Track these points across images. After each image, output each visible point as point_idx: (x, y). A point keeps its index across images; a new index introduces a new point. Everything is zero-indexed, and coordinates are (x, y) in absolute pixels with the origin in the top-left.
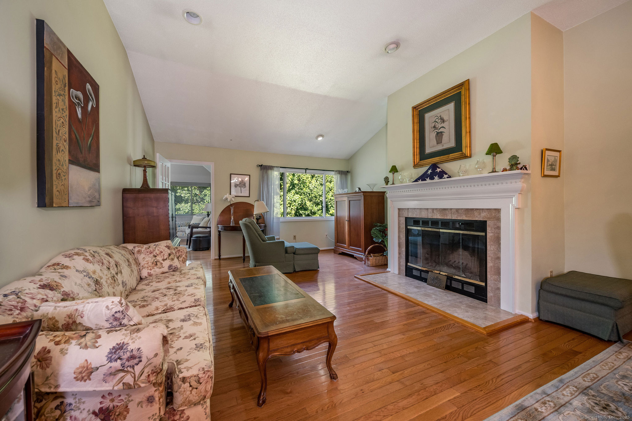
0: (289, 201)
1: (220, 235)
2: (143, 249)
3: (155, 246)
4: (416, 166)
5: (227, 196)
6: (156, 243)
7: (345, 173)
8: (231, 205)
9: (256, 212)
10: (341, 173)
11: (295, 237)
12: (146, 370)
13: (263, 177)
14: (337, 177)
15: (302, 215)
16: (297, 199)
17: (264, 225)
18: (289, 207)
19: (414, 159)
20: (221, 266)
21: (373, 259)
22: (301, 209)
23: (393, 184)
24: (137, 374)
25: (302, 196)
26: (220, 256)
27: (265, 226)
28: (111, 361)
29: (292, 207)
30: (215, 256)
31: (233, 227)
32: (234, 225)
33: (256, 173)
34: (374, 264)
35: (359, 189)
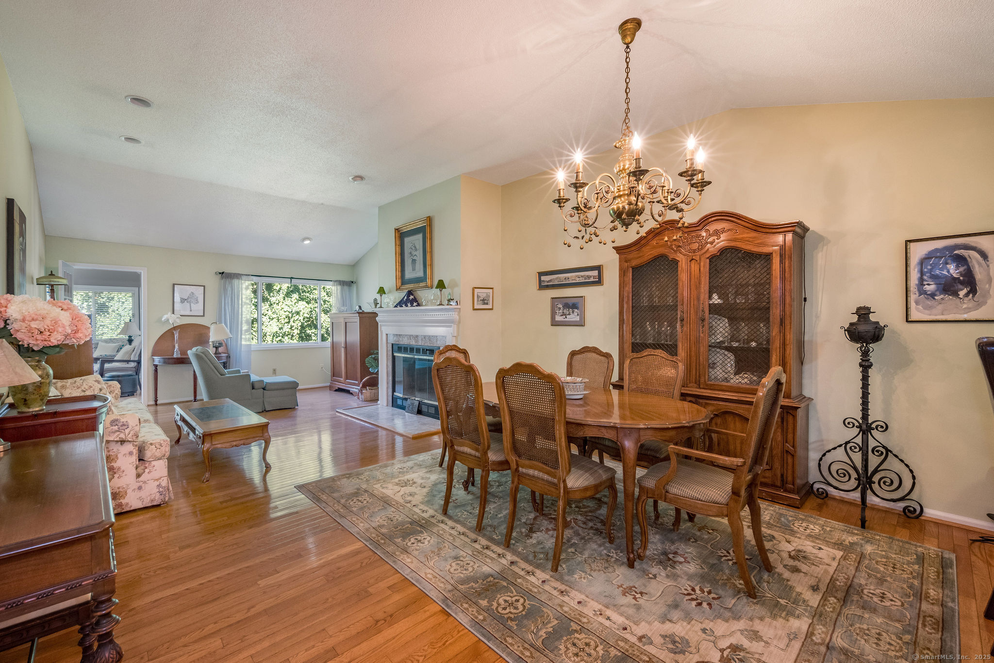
0: (287, 313)
1: (156, 371)
2: (68, 384)
3: (82, 381)
4: (398, 289)
5: (168, 316)
6: (83, 378)
7: (348, 284)
8: (175, 328)
9: (213, 337)
10: (342, 283)
11: (274, 370)
12: (132, 432)
13: (225, 289)
14: (337, 290)
15: (310, 336)
16: (301, 309)
17: (227, 355)
18: (287, 323)
19: (397, 283)
20: (158, 413)
21: (367, 392)
22: (309, 326)
23: (381, 307)
24: (127, 433)
25: (310, 305)
26: (156, 401)
27: (228, 357)
28: (112, 426)
29: (293, 324)
30: (148, 401)
31: (178, 359)
32: (179, 356)
33: (213, 283)
34: (369, 399)
35: (360, 307)
